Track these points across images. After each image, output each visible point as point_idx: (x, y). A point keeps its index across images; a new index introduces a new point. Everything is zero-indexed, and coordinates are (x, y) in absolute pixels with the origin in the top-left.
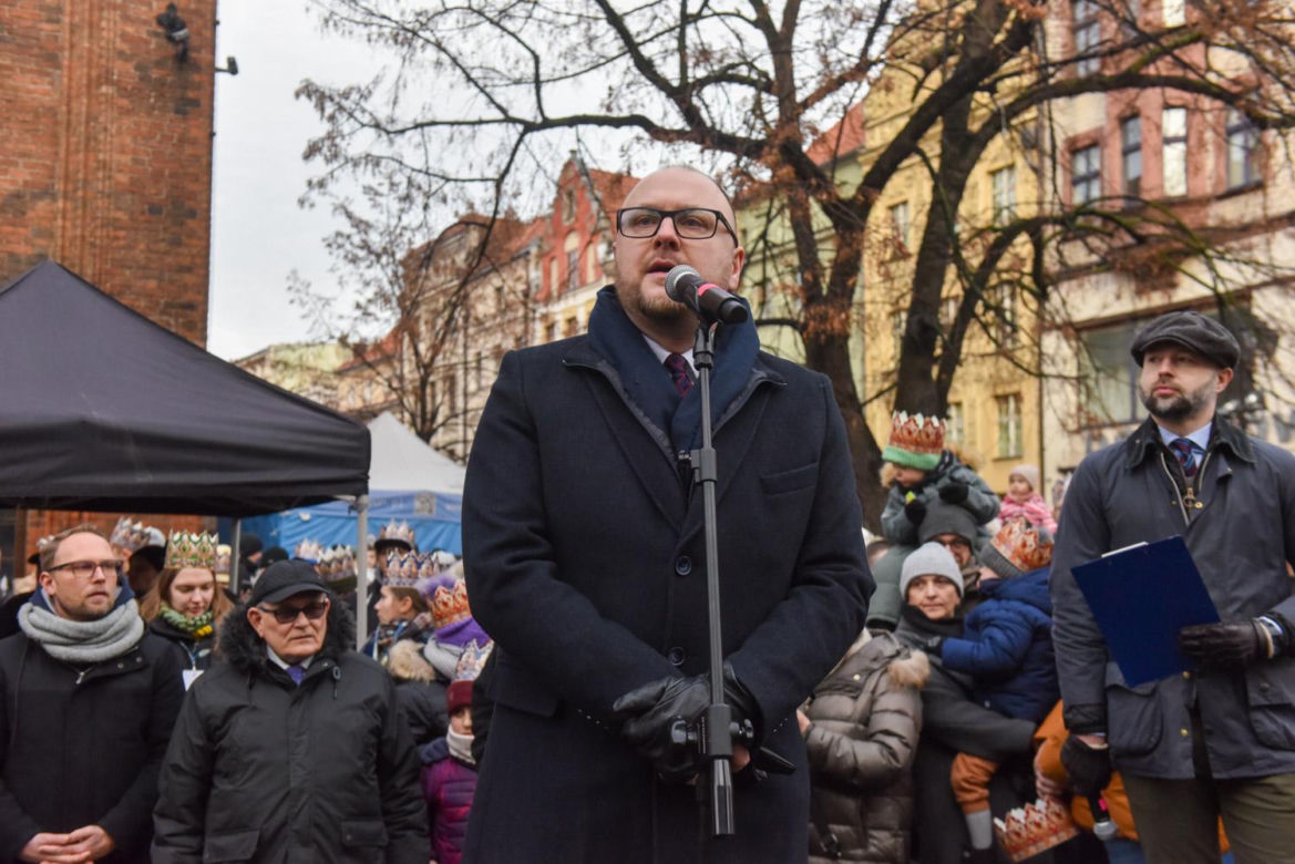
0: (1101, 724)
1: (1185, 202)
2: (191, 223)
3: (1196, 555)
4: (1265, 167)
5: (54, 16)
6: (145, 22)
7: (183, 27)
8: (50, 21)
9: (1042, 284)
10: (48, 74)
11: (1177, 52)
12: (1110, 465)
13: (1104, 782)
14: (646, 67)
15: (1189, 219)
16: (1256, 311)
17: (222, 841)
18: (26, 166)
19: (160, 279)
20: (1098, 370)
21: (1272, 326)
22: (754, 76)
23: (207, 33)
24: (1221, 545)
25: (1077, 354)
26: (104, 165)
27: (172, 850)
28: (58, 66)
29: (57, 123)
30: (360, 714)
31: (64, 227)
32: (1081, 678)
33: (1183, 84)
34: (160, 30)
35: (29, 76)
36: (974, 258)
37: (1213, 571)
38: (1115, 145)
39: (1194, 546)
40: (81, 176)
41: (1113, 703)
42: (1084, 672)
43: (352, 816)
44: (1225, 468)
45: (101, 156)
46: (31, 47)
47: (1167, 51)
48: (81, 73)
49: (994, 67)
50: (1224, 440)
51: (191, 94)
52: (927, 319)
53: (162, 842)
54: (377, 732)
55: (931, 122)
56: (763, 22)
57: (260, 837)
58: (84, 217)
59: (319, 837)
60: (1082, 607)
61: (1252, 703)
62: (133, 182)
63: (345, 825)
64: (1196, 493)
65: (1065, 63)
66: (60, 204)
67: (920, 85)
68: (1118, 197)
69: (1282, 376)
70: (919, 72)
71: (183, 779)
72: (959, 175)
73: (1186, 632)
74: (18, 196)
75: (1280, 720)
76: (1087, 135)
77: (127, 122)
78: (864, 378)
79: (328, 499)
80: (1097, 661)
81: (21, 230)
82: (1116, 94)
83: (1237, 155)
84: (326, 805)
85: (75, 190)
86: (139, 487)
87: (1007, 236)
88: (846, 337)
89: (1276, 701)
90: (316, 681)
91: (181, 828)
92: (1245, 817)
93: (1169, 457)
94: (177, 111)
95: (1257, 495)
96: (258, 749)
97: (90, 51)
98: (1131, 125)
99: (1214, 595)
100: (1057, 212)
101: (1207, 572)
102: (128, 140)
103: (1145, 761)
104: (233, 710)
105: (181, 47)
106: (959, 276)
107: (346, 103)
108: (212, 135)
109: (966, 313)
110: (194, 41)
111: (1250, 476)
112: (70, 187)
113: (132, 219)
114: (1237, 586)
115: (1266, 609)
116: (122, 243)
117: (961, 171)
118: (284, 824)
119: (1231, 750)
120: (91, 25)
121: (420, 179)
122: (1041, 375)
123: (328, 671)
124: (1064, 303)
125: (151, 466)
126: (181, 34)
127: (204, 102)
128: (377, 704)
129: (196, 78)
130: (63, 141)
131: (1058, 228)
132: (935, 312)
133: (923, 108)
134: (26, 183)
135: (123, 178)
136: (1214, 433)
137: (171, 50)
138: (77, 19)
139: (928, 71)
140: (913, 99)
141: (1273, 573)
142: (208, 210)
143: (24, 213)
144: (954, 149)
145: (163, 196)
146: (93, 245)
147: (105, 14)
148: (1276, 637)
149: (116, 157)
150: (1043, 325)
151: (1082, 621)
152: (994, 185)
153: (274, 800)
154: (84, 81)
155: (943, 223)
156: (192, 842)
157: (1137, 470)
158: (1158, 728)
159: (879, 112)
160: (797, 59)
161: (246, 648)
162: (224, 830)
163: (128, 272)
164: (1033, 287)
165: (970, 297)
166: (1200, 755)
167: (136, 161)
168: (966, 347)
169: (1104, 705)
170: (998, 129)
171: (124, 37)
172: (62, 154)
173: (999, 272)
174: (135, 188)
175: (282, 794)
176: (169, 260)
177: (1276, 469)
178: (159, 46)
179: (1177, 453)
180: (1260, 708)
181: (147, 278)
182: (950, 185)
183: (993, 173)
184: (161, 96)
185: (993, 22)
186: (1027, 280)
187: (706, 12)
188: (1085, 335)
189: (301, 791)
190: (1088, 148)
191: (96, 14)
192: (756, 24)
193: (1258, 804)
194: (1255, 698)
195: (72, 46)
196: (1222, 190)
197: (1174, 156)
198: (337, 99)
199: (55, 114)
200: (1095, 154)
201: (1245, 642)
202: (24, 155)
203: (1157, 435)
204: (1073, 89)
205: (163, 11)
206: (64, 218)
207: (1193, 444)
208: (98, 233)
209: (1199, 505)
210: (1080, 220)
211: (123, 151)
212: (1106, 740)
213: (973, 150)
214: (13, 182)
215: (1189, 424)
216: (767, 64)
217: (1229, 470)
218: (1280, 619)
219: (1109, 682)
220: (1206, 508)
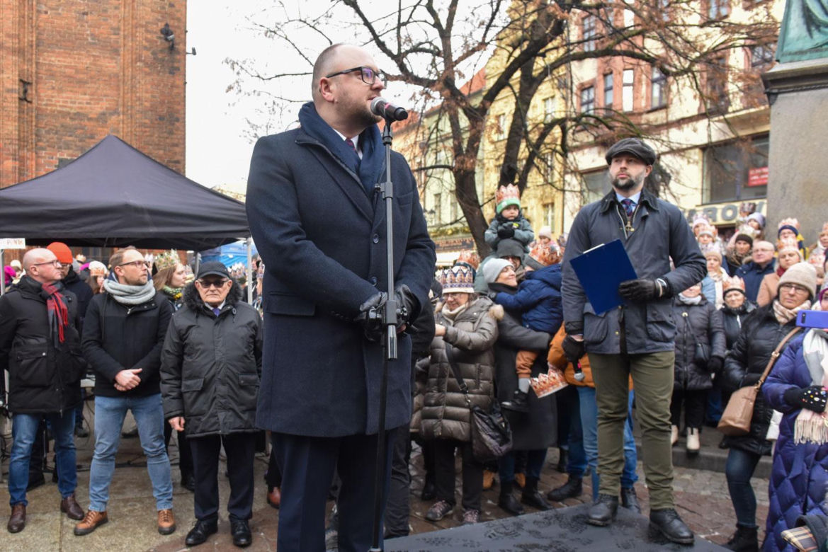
0: (581, 330)
1: (631, 114)
2: (177, 124)
3: (629, 253)
4: (668, 97)
5: (117, 32)
6: (156, 33)
7: (172, 34)
8: (115, 34)
9: (565, 150)
10: (114, 59)
11: (630, 39)
12: (593, 211)
13: (581, 356)
14: (381, 45)
15: (633, 120)
16: (662, 163)
17: (189, 382)
18: (107, 100)
19: (165, 150)
20: (589, 190)
21: (668, 171)
22: (432, 48)
23: (183, 36)
24: (641, 248)
25: (580, 184)
26: (139, 99)
27: (168, 386)
28: (119, 55)
29: (119, 81)
30: (245, 329)
31: (123, 128)
32: (574, 310)
33: (633, 55)
34: (162, 36)
35: (107, 60)
36: (534, 137)
37: (637, 260)
38: (601, 87)
39: (629, 248)
40: (129, 104)
41: (586, 321)
42: (575, 307)
43: (243, 373)
44: (645, 212)
45: (138, 95)
46: (107, 46)
47: (626, 39)
48: (128, 57)
49: (544, 45)
50: (645, 199)
51: (176, 65)
52: (512, 166)
53: (164, 383)
54: (253, 337)
55: (515, 71)
56: (437, 25)
57: (204, 381)
58: (132, 122)
59: (229, 381)
60: (575, 277)
61: (648, 320)
62: (151, 106)
63: (241, 377)
64: (631, 224)
65: (579, 43)
66: (121, 117)
67: (511, 55)
68: (601, 109)
69: (671, 194)
70: (510, 49)
71: (171, 356)
72: (527, 97)
73: (622, 284)
74: (104, 114)
75: (660, 328)
76: (588, 83)
77: (149, 79)
78: (483, 193)
79: (236, 240)
80: (581, 302)
81: (106, 130)
82: (601, 59)
83: (656, 93)
84: (231, 368)
85: (128, 111)
86: (150, 233)
87: (549, 127)
88: (473, 173)
89: (659, 319)
90: (226, 314)
91: (171, 376)
92: (642, 371)
93: (620, 207)
94: (170, 73)
95: (659, 224)
96: (201, 344)
97: (132, 47)
98: (609, 78)
99: (636, 271)
100: (574, 116)
101: (633, 260)
102: (149, 87)
103: (598, 346)
104: (190, 327)
105: (171, 43)
106: (527, 146)
107: (243, 66)
108: (185, 83)
109: (530, 163)
110: (177, 40)
111: (657, 216)
112: (125, 109)
113: (152, 122)
114: (646, 268)
115: (661, 276)
116: (148, 134)
117: (529, 95)
118: (214, 376)
119: (637, 341)
120: (132, 35)
121: (278, 101)
122: (563, 191)
123: (231, 310)
124: (575, 159)
125: (156, 224)
126: (171, 37)
127: (182, 69)
128: (252, 325)
129: (178, 57)
130: (122, 89)
131: (574, 123)
132: (515, 163)
133: (512, 64)
134: (107, 108)
135: (147, 104)
136: (642, 196)
137: (167, 45)
138: (126, 33)
139: (515, 48)
140: (508, 61)
141: (663, 262)
142: (184, 118)
143: (106, 122)
144: (526, 85)
145: (165, 112)
146: (136, 135)
147: (138, 30)
148: (663, 287)
149: (144, 94)
150: (566, 171)
151: (575, 283)
152: (545, 106)
153: (209, 366)
154: (130, 61)
155: (520, 120)
156: (177, 382)
157: (605, 214)
158: (605, 331)
159: (493, 71)
160: (452, 39)
161: (194, 300)
162: (190, 377)
163: (151, 147)
164: (561, 151)
165: (532, 155)
166: (623, 343)
167: (153, 97)
168: (530, 179)
169: (582, 322)
170: (547, 75)
171: (146, 39)
172: (122, 94)
173: (545, 144)
174: (153, 109)
175: (212, 363)
176: (168, 141)
177: (669, 213)
178: (161, 43)
179: (624, 206)
180: (652, 323)
181: (159, 149)
182: (523, 102)
183: (545, 100)
184: (163, 66)
185: (545, 24)
186: (559, 148)
187: (411, 20)
188: (584, 176)
189: (221, 362)
190: (588, 89)
191: (134, 30)
192: (434, 26)
193: (649, 365)
194: (650, 318)
195: (124, 45)
196: (649, 108)
197: (628, 92)
198: (240, 64)
199: (118, 77)
200: (592, 91)
201: (649, 287)
202: (105, 96)
203: (615, 197)
204: (581, 57)
205: (163, 27)
206: (123, 123)
207: (632, 201)
208: (138, 129)
209: (633, 230)
210: (584, 119)
211: (147, 92)
212: (582, 337)
213: (534, 86)
214: (101, 108)
215: (631, 192)
216: (438, 43)
217: (647, 213)
218: (666, 280)
219: (585, 311)
220: (636, 231)
